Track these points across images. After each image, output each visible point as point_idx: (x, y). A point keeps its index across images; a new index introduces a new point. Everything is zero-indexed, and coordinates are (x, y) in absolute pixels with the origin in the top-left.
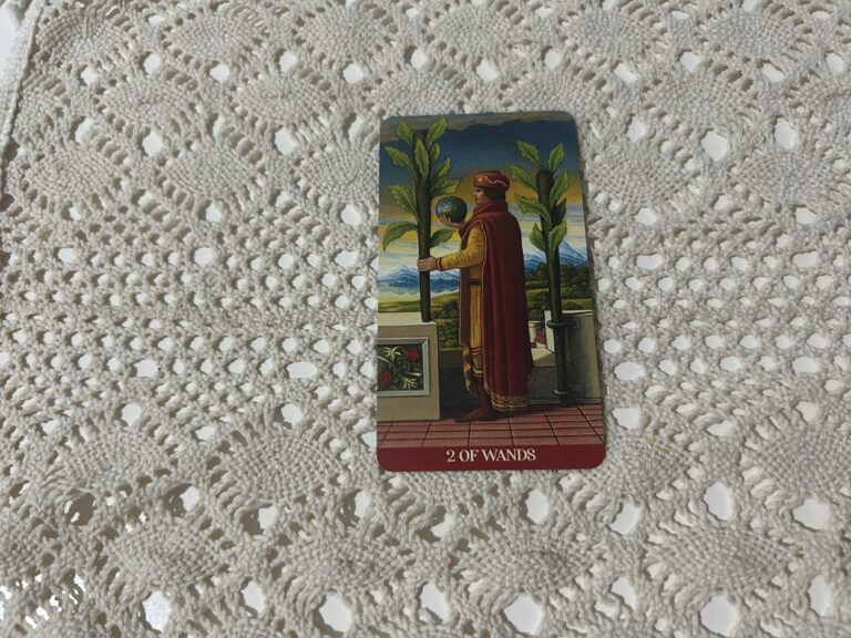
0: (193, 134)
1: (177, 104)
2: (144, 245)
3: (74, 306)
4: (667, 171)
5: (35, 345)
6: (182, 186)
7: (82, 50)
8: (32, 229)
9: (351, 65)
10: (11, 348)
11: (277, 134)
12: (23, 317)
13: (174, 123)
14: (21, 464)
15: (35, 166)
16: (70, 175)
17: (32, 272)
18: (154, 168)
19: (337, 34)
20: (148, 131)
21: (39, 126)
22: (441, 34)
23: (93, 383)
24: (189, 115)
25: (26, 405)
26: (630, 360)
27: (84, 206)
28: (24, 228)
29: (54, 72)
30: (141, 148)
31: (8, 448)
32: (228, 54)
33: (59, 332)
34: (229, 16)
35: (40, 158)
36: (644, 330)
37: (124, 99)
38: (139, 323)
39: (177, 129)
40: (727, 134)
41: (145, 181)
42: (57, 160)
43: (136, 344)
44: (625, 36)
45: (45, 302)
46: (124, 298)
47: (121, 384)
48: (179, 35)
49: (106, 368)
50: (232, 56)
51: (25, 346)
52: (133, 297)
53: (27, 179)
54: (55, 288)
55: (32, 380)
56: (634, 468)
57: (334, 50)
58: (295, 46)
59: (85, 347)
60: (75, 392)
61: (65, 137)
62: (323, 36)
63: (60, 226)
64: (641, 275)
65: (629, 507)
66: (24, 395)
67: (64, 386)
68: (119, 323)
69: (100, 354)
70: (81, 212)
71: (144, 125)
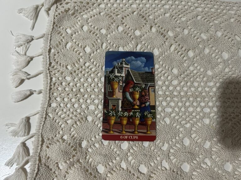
0: (98, 48)
1: (93, 40)
2: (88, 76)
3: (72, 91)
4: (214, 62)
5: (63, 101)
6: (96, 61)
7: (66, 24)
8: (58, 71)
9: (136, 31)
10: (56, 102)
11: (119, 48)
12: (58, 94)
13: (93, 44)
14: (63, 131)
15: (57, 55)
16: (67, 58)
17: (60, 83)
18: (89, 56)
19: (133, 22)
20: (86, 46)
21: (57, 44)
22: (159, 24)
23: (79, 111)
24: (96, 42)
25: (62, 116)
26: (206, 107)
27: (72, 66)
28: (56, 71)
29: (59, 29)
30: (85, 51)
31: (59, 127)
32: (105, 27)
33: (68, 98)
34: (105, 16)
35: (58, 53)
36: (209, 100)
37: (79, 38)
38: (89, 96)
39: (94, 46)
40: (228, 53)
41: (87, 60)
42: (63, 53)
43: (89, 101)
44: (203, 26)
45: (64, 90)
46: (84, 90)
47: (86, 111)
48: (92, 21)
49: (81, 107)
50: (106, 27)
51: (60, 102)
52: (86, 89)
53: (55, 58)
54: (66, 87)
55: (63, 110)
56: (209, 133)
57: (132, 26)
58: (122, 25)
59: (76, 102)
60: (75, 113)
61: (64, 47)
62: (129, 22)
63: (66, 71)
64: (208, 87)
65: (207, 142)
66: (61, 114)
67: (71, 112)
68: (83, 96)
69: (79, 104)
70: (71, 68)
71: (85, 45)
